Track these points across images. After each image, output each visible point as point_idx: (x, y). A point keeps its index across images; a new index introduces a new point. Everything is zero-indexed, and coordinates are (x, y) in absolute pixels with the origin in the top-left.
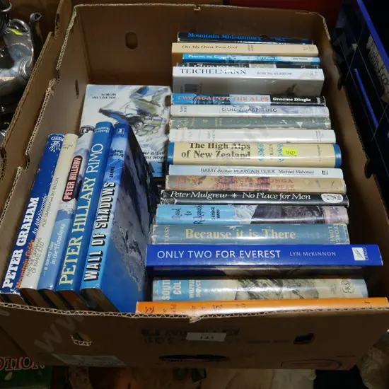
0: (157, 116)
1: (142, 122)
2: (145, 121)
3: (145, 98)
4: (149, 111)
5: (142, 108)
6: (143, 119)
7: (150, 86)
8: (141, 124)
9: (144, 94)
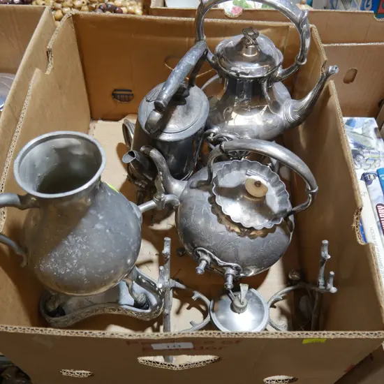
0: (373, 149)
1: (361, 155)
2: (364, 155)
3: (355, 130)
4: (364, 144)
5: (357, 142)
6: (361, 153)
7: (356, 118)
8: (361, 157)
9: (353, 126)
